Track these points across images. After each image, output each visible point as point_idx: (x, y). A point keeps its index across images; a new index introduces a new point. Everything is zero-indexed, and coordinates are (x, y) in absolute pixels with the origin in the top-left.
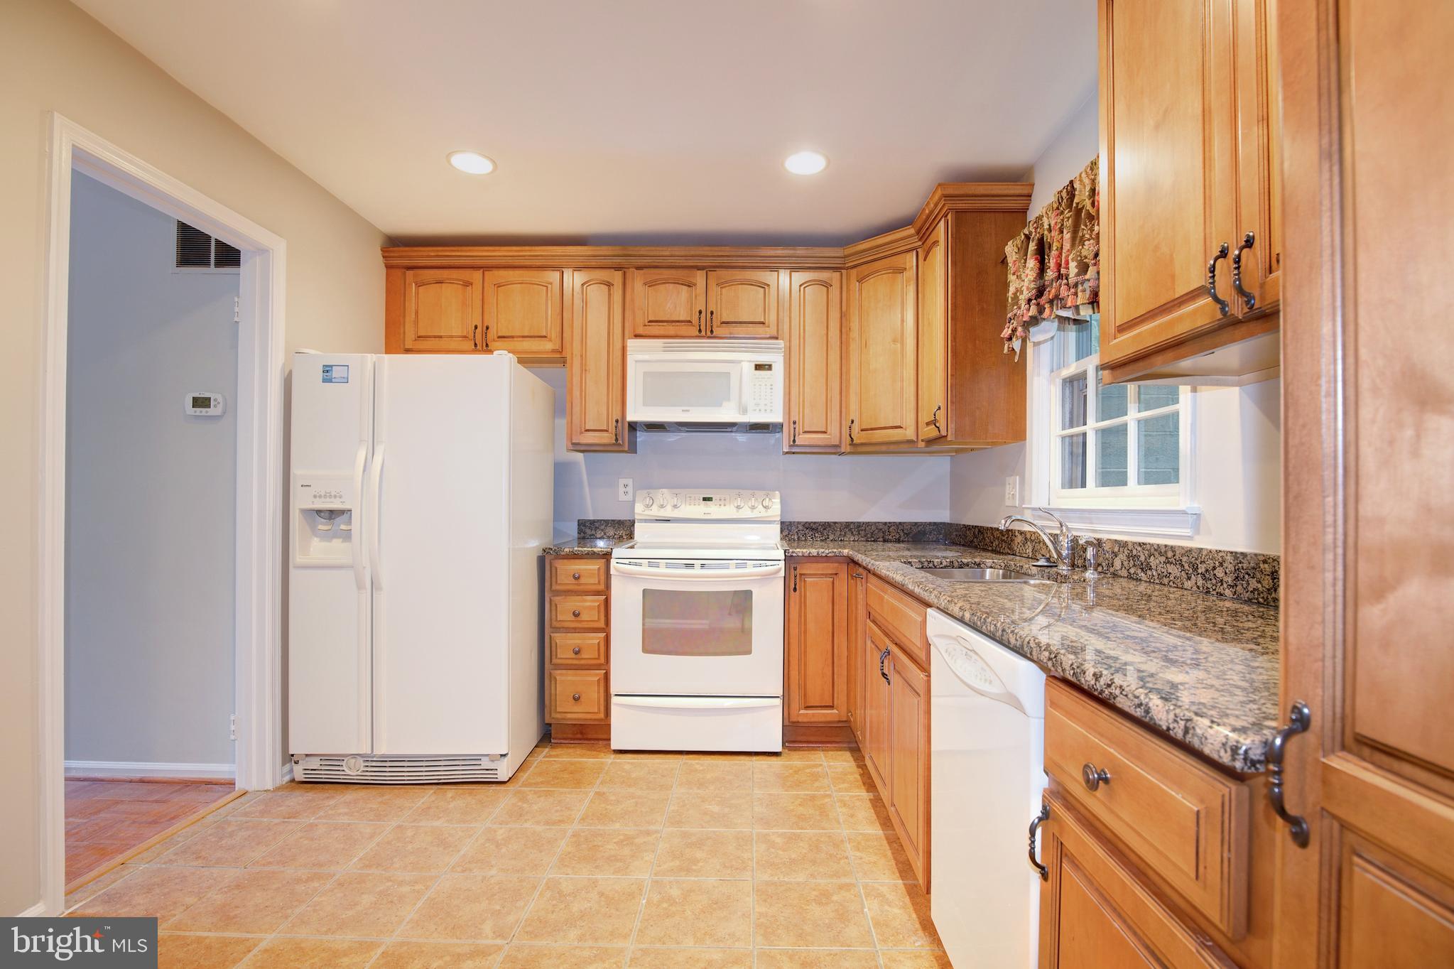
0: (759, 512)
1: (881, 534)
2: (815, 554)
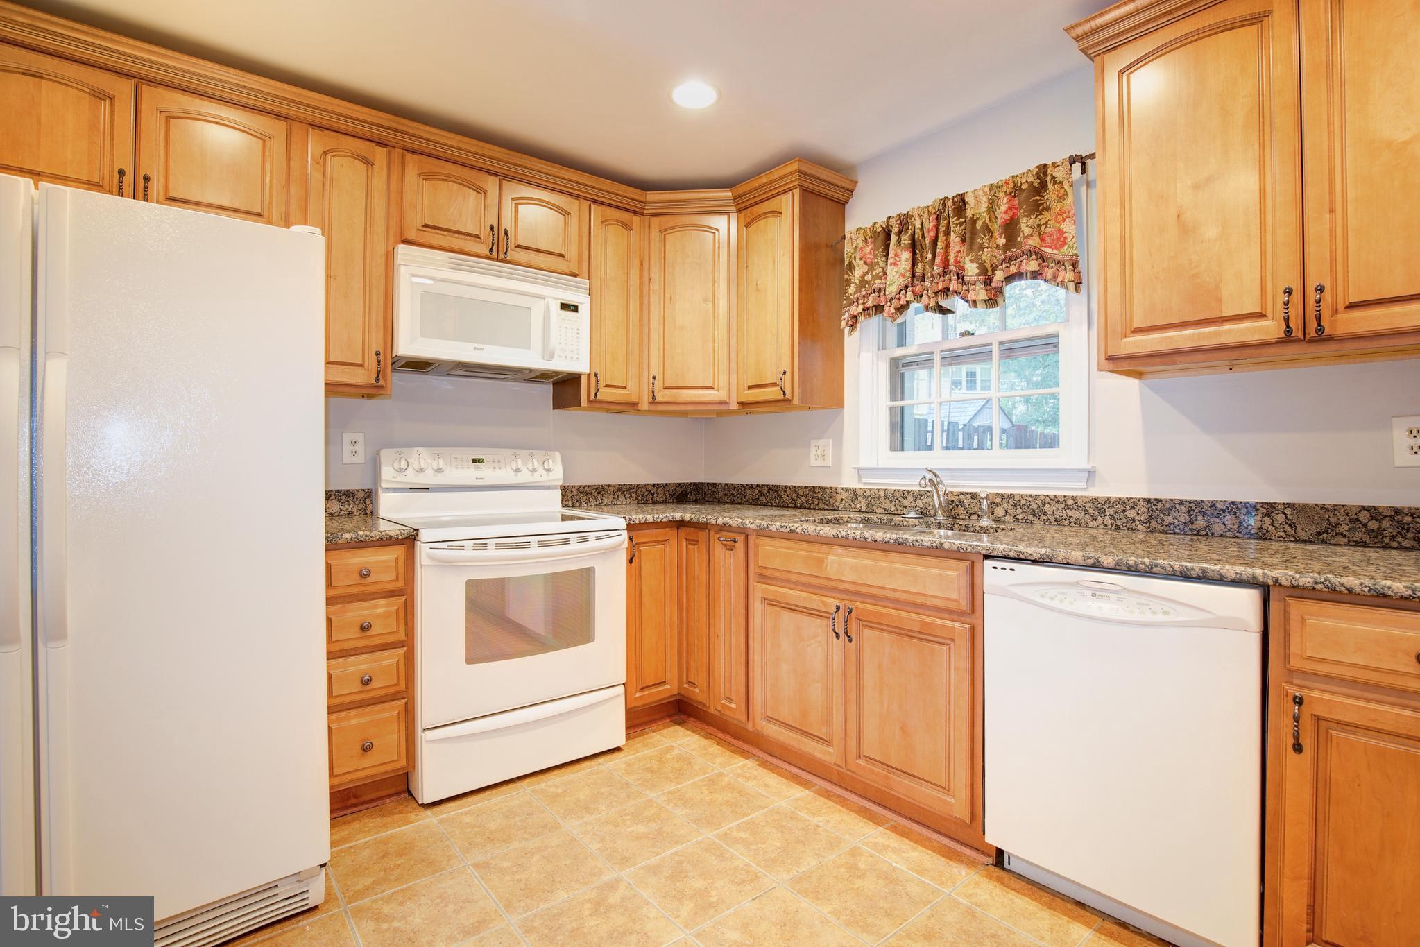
0: (540, 477)
1: (650, 497)
2: (651, 520)
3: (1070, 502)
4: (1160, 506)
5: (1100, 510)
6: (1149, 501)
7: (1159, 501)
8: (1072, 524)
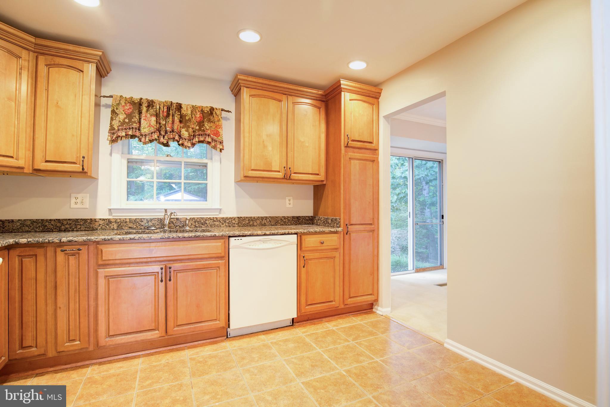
3: (215, 219)
4: (241, 219)
5: (224, 221)
6: (238, 218)
7: (241, 217)
8: (216, 226)
